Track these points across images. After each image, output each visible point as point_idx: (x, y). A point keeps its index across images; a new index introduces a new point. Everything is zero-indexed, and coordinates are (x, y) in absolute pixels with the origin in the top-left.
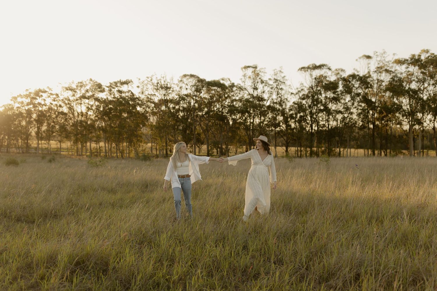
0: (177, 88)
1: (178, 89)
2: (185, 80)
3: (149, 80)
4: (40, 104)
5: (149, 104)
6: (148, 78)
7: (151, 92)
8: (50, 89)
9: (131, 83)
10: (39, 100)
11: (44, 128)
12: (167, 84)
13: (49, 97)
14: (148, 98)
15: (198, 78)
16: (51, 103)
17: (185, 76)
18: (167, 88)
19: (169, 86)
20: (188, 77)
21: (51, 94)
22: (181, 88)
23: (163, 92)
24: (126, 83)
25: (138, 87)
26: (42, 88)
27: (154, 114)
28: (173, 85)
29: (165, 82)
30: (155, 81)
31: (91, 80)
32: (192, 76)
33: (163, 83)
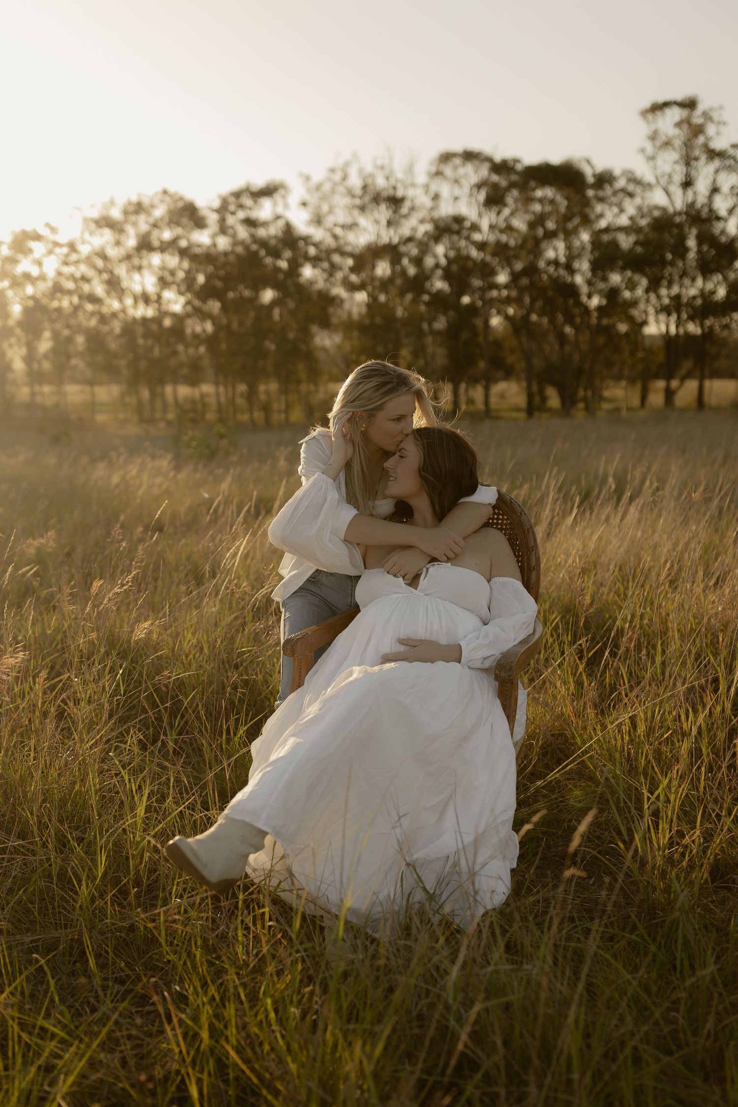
0: (424, 201)
1: (427, 202)
2: (448, 170)
3: (337, 177)
4: (27, 276)
5: (336, 258)
6: (333, 171)
7: (341, 216)
8: (53, 230)
9: (281, 191)
10: (25, 266)
11: (45, 345)
12: (395, 188)
13: (50, 252)
14: (335, 237)
15: (489, 160)
16: (59, 274)
17: (446, 157)
18: (395, 202)
19: (400, 193)
20: (457, 161)
21: (57, 244)
22: (436, 197)
23: (383, 213)
24: (268, 191)
25: (304, 204)
26: (29, 228)
27: (353, 288)
28: (410, 193)
29: (387, 178)
30: (355, 181)
31: (165, 192)
32: (469, 156)
33: (381, 182)
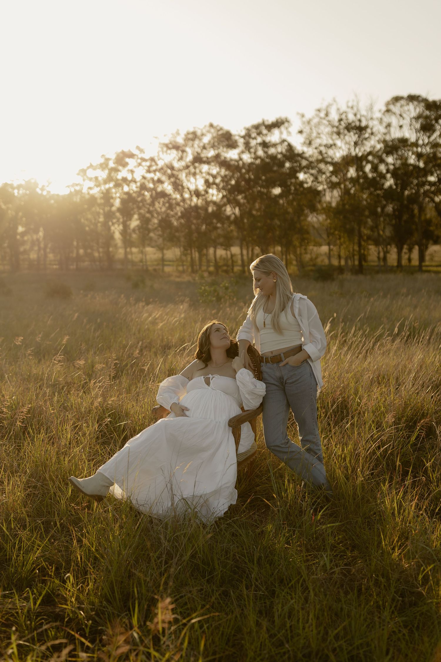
0: (379, 129)
1: (382, 130)
2: (397, 109)
3: (322, 115)
4: (125, 180)
5: (322, 166)
6: (319, 110)
7: (325, 140)
8: (142, 151)
9: (286, 124)
10: (123, 173)
11: (134, 223)
12: (360, 121)
13: (140, 164)
14: (321, 153)
15: (425, 100)
16: (144, 178)
17: (397, 99)
18: (360, 129)
19: (363, 124)
20: (403, 102)
21: (143, 160)
22: (389, 125)
23: (352, 137)
24: (277, 124)
25: (301, 132)
26: (126, 150)
27: (333, 186)
28: (371, 124)
29: (355, 115)
30: (334, 116)
31: (211, 125)
32: (412, 98)
33: (351, 117)
